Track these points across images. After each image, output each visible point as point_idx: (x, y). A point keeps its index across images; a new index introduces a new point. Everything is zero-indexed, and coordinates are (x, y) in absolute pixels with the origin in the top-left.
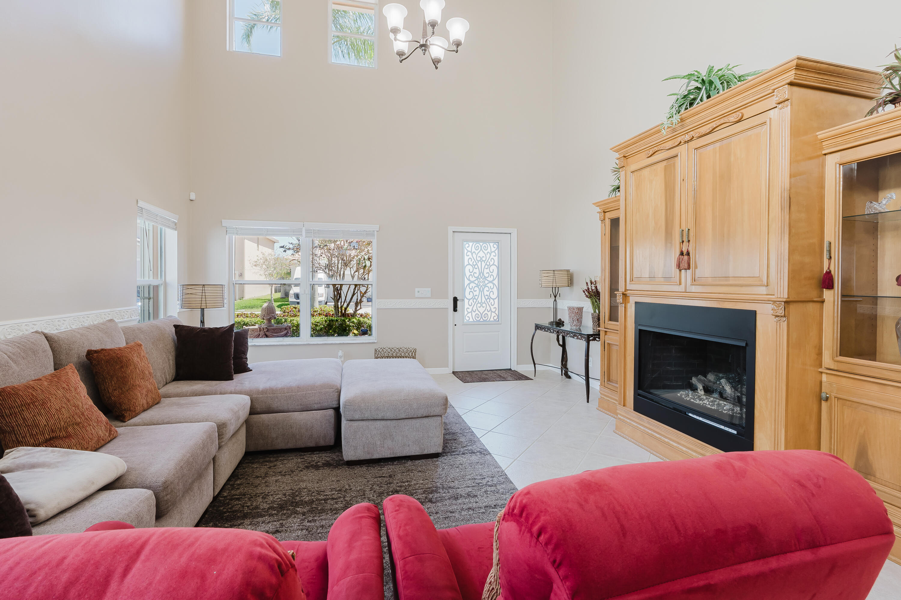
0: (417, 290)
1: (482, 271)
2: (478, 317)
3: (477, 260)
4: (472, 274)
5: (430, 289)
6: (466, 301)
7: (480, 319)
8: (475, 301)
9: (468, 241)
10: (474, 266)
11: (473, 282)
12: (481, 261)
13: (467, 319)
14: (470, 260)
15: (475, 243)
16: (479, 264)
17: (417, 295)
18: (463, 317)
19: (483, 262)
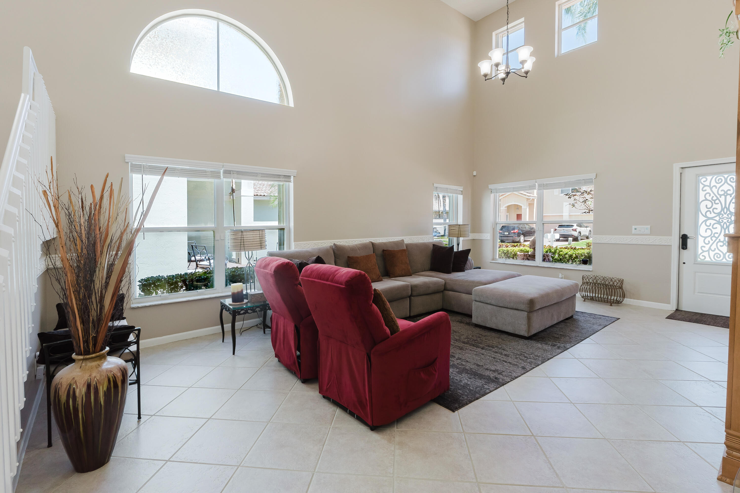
0: (634, 227)
1: (727, 206)
2: (719, 256)
3: (719, 194)
4: (711, 210)
5: (649, 227)
6: (701, 240)
7: (723, 259)
8: (714, 239)
9: (704, 175)
10: (713, 202)
11: (712, 218)
12: (725, 196)
13: (703, 258)
14: (708, 195)
15: (716, 176)
16: (722, 199)
17: (634, 231)
18: (696, 255)
19: (728, 197)
